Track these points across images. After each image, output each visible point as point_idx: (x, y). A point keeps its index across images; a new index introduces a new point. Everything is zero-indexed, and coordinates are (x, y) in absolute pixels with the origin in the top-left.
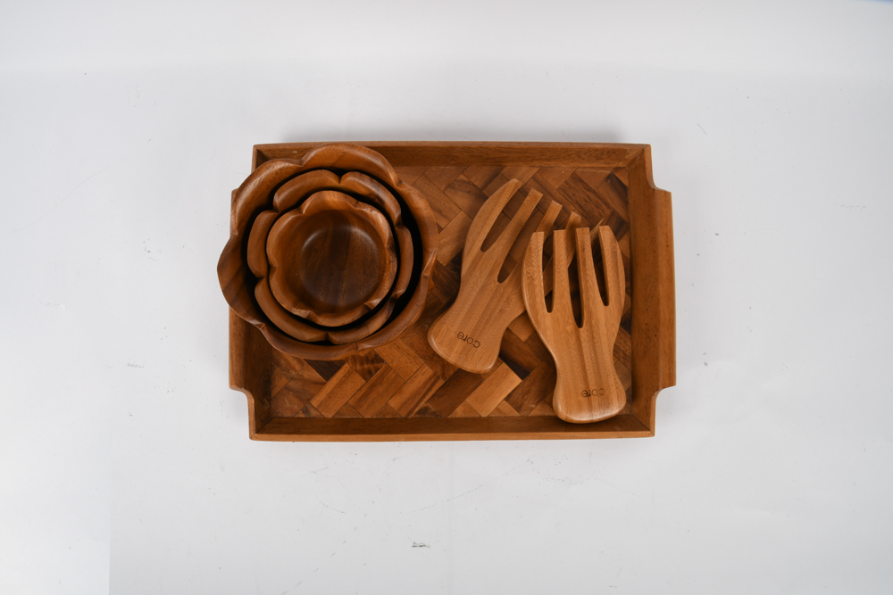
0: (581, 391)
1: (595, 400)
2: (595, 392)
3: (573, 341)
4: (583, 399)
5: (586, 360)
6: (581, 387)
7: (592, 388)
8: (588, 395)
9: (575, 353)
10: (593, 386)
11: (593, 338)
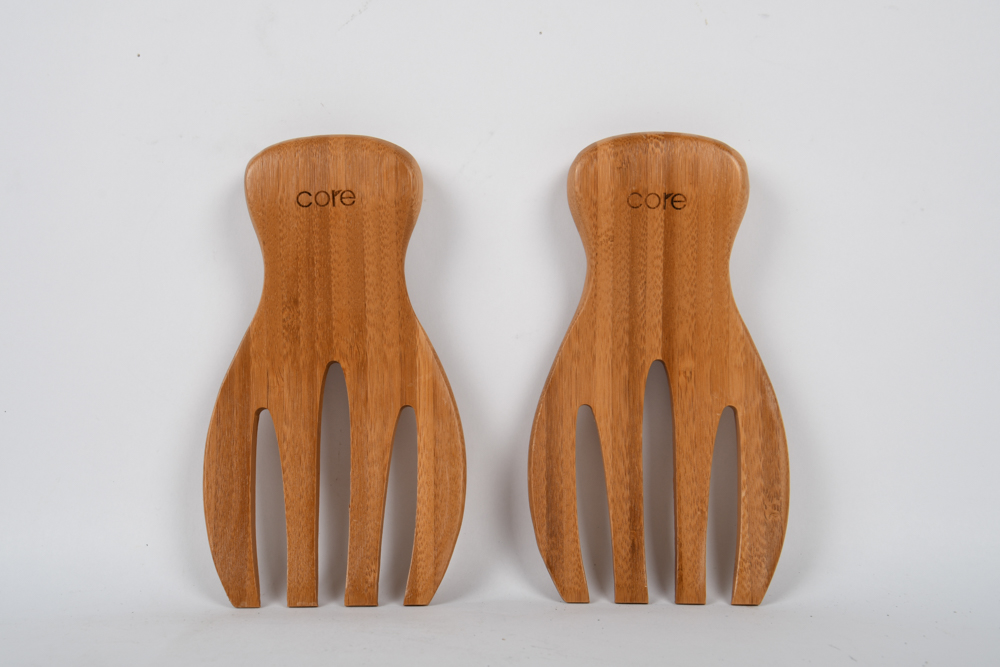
0: (687, 210)
1: (656, 184)
2: (653, 201)
3: (683, 333)
4: (684, 188)
5: (660, 283)
6: (683, 219)
7: (659, 213)
8: (671, 199)
9: (684, 304)
10: (656, 217)
11: (631, 333)
